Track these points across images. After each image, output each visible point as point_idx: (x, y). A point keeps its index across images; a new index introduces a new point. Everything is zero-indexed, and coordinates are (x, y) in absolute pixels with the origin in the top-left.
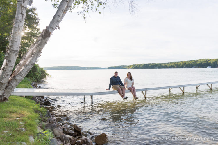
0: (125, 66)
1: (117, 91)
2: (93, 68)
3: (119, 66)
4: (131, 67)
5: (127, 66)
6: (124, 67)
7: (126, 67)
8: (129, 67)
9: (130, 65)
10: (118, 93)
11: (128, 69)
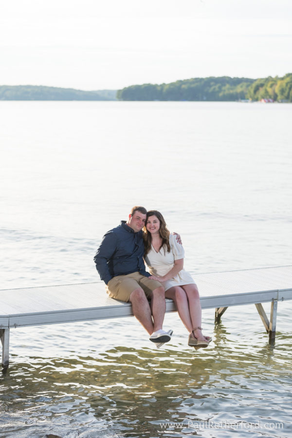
0: (237, 81)
1: (126, 308)
2: (18, 88)
3: (197, 80)
4: (277, 89)
5: (251, 81)
6: (227, 89)
7: (239, 89)
8: (262, 91)
9: (267, 80)
10: (132, 315)
11: (257, 100)
